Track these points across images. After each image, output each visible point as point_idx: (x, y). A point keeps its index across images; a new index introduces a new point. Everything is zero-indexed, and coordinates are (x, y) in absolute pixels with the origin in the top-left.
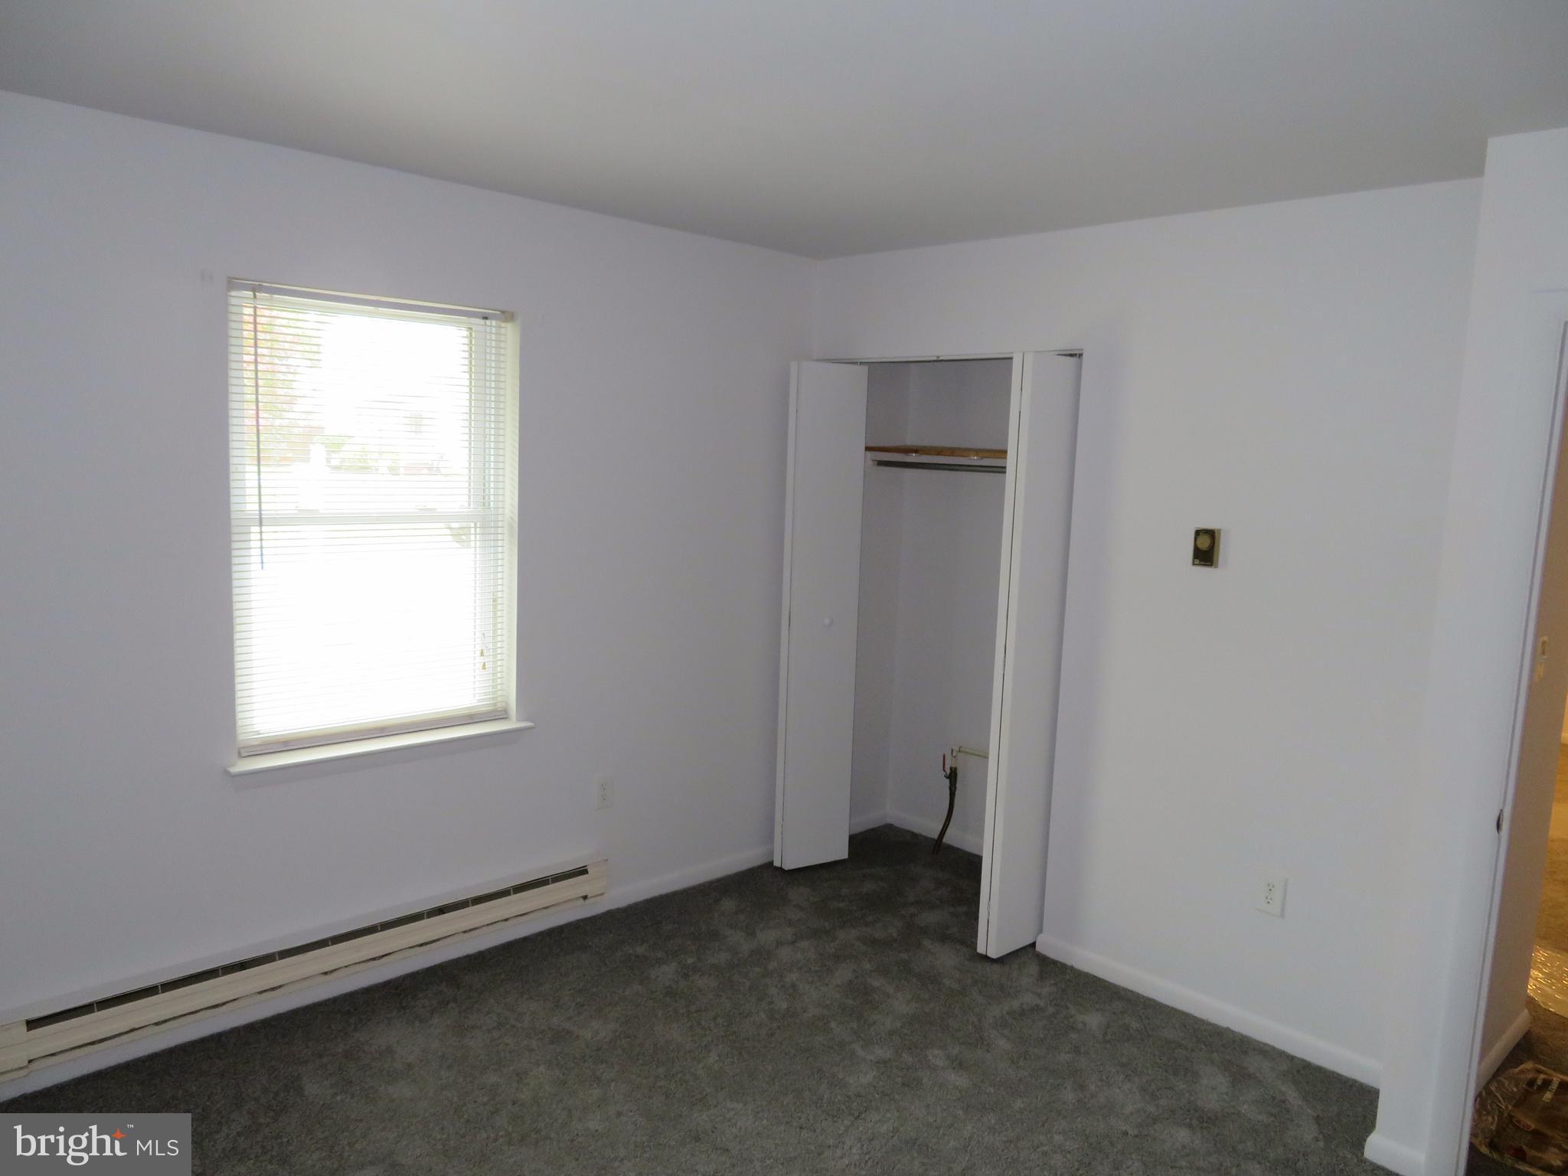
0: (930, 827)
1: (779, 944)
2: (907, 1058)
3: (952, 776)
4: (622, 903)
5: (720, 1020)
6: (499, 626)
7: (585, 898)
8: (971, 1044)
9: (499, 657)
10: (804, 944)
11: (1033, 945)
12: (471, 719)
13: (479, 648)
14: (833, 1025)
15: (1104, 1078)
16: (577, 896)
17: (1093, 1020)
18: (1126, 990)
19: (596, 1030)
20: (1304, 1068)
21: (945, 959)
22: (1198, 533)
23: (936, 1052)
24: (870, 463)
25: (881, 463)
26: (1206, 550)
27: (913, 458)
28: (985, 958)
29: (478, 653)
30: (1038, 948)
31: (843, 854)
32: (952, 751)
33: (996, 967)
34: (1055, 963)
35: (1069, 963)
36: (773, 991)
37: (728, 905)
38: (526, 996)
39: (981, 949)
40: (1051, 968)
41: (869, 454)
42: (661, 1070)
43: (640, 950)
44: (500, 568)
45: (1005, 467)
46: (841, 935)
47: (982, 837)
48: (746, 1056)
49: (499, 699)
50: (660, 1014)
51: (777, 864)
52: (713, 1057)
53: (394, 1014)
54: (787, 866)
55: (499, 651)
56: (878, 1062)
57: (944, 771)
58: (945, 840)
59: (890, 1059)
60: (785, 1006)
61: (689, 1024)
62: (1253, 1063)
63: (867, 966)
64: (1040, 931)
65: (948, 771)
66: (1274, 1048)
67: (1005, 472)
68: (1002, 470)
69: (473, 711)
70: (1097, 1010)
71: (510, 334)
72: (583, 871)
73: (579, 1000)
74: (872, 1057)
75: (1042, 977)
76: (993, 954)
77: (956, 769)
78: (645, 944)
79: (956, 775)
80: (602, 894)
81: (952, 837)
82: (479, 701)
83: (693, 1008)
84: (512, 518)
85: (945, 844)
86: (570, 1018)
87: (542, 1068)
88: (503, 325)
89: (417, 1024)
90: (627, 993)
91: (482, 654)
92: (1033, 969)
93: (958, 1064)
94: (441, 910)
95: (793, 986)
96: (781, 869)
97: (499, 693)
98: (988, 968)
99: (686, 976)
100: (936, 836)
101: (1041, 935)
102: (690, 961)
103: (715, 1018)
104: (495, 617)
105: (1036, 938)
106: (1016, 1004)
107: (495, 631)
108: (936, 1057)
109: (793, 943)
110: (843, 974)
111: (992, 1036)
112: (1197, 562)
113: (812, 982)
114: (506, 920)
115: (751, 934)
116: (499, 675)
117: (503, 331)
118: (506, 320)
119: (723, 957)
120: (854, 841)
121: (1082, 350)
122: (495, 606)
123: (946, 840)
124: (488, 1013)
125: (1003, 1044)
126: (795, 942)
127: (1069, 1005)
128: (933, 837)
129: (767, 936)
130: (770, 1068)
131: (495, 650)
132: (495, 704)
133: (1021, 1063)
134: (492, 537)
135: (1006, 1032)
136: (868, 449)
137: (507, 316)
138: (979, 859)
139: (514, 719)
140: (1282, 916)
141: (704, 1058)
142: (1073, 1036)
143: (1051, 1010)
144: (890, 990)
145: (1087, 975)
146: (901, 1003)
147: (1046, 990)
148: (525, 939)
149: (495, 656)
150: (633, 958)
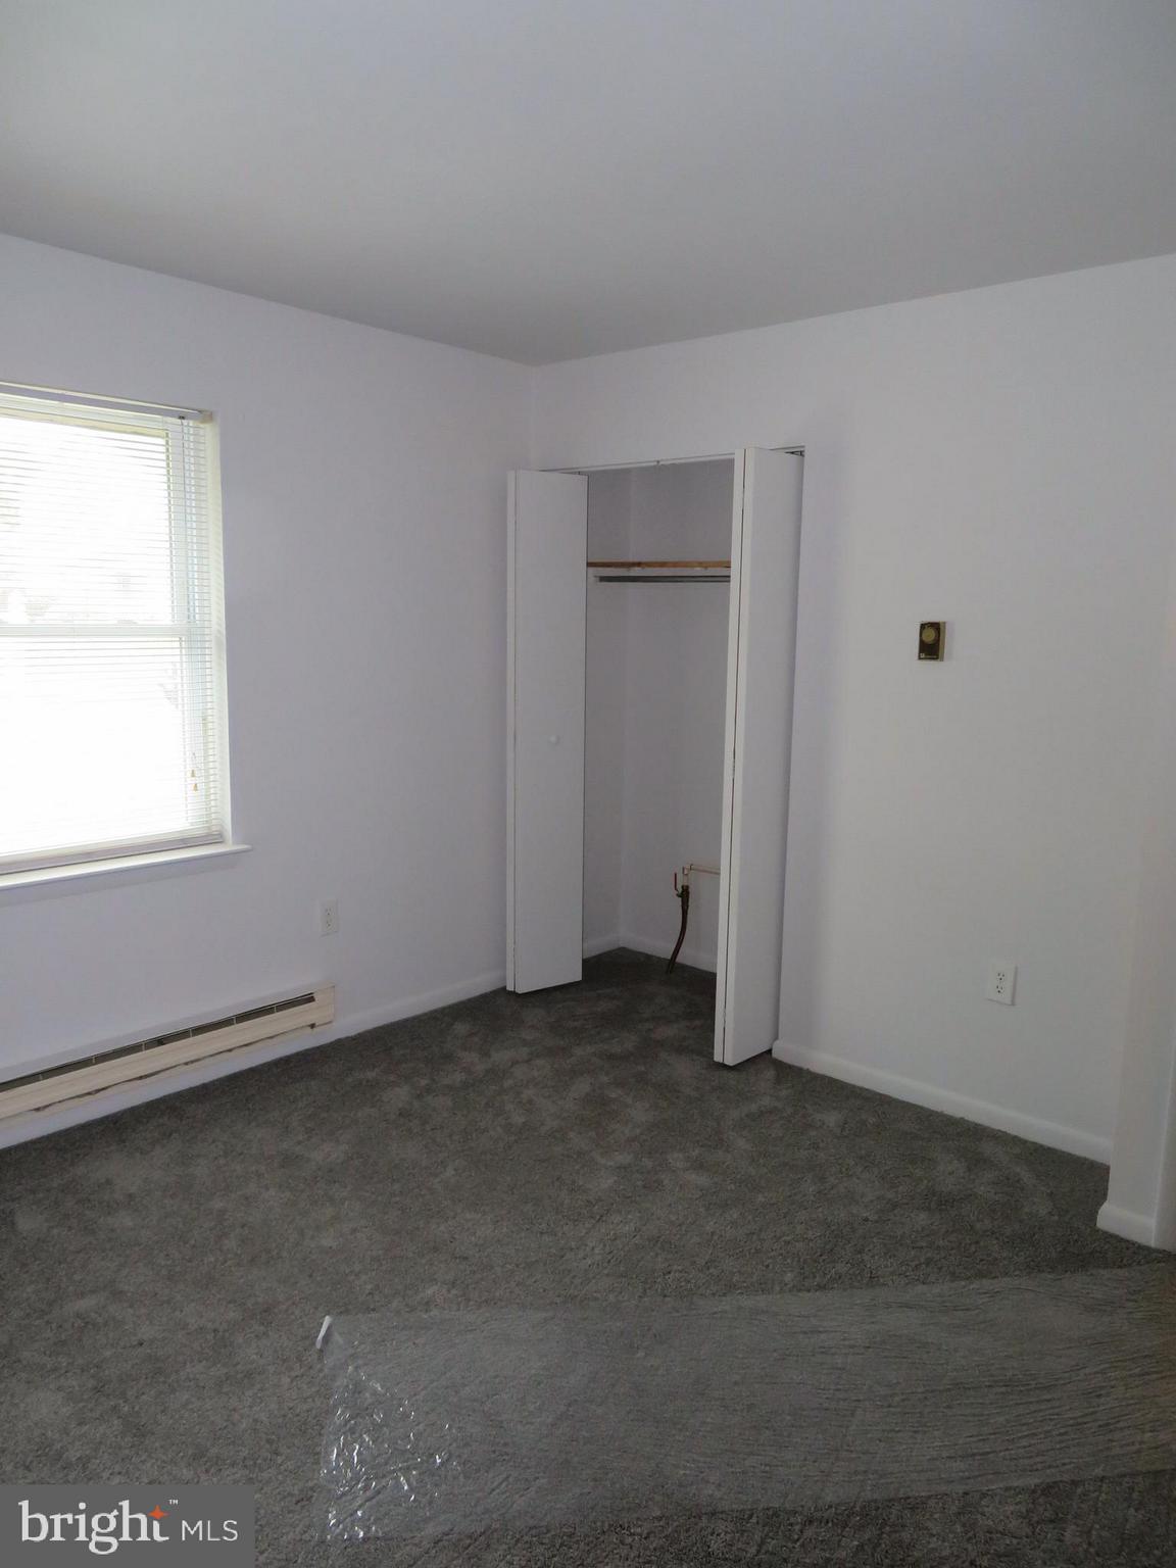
0: (662, 948)
1: (515, 1063)
2: (648, 1163)
3: (685, 894)
4: (352, 1033)
5: (455, 1137)
6: (211, 745)
7: (313, 1026)
8: (710, 1146)
9: (212, 778)
10: (540, 1062)
11: (769, 1052)
12: (184, 842)
13: (189, 769)
14: (572, 1135)
15: (844, 1170)
16: (304, 1024)
17: (832, 1119)
18: (861, 1089)
19: (328, 1152)
20: (1036, 1150)
21: (683, 1069)
22: (923, 626)
23: (676, 1155)
24: (592, 579)
25: (603, 579)
26: (931, 644)
27: (636, 572)
28: (723, 1066)
29: (189, 774)
30: (775, 1054)
31: (578, 977)
32: (683, 869)
33: (732, 1075)
34: (790, 1067)
35: (805, 1066)
36: (509, 1107)
37: (461, 1028)
38: (253, 1124)
39: (717, 1058)
40: (786, 1072)
41: (592, 570)
42: (397, 1186)
43: (371, 1075)
44: (209, 691)
45: (729, 577)
46: (578, 1051)
47: (715, 954)
48: (483, 1169)
49: (214, 822)
50: (394, 1133)
51: (510, 988)
52: (450, 1172)
53: (112, 1148)
54: (520, 991)
55: (212, 772)
56: (618, 1168)
57: (676, 889)
58: (677, 960)
59: (630, 1164)
60: (522, 1120)
61: (424, 1143)
62: (987, 1148)
63: (605, 1079)
64: (776, 1038)
65: (680, 890)
66: (1005, 1133)
67: (729, 581)
68: (727, 578)
69: (186, 835)
70: (835, 1109)
71: (209, 434)
72: (309, 999)
73: (309, 1125)
74: (612, 1163)
75: (778, 1081)
76: (730, 1061)
77: (687, 887)
78: (376, 1069)
79: (688, 893)
80: (330, 1022)
81: (687, 957)
82: (192, 824)
83: (428, 1128)
84: (219, 631)
85: (679, 964)
86: (299, 1143)
87: (272, 1192)
88: (202, 426)
89: (138, 1154)
90: (360, 1114)
91: (193, 775)
92: (770, 1074)
93: (699, 1166)
94: (160, 1041)
95: (530, 1102)
96: (514, 993)
97: (213, 816)
98: (725, 1073)
99: (419, 1097)
100: (669, 958)
101: (778, 1042)
102: (424, 1082)
103: (450, 1136)
104: (205, 736)
105: (772, 1045)
106: (754, 1107)
107: (206, 751)
108: (676, 1159)
109: (528, 1061)
110: (582, 1087)
111: (731, 1138)
112: (923, 656)
113: (549, 1096)
114: (230, 1050)
115: (486, 1054)
116: (212, 797)
117: (201, 432)
118: (204, 421)
119: (459, 1077)
120: (587, 964)
121: (803, 447)
122: (205, 725)
123: (680, 959)
124: (214, 1142)
125: (741, 1143)
126: (530, 1060)
127: (807, 1106)
128: (665, 957)
129: (501, 1056)
130: (509, 1179)
131: (207, 770)
132: (209, 828)
133: (761, 1161)
134: (199, 651)
135: (745, 1133)
136: (589, 564)
137: (206, 416)
138: (714, 975)
139: (231, 842)
140: (1013, 1004)
141: (441, 1172)
142: (813, 1133)
143: (790, 1110)
144: (629, 1101)
145: (823, 1077)
146: (640, 1113)
147: (784, 1093)
148: (252, 1070)
149: (207, 777)
150: (364, 1083)
